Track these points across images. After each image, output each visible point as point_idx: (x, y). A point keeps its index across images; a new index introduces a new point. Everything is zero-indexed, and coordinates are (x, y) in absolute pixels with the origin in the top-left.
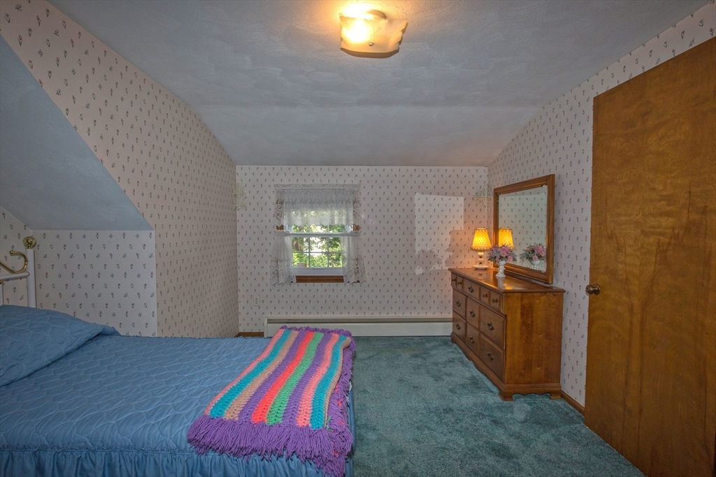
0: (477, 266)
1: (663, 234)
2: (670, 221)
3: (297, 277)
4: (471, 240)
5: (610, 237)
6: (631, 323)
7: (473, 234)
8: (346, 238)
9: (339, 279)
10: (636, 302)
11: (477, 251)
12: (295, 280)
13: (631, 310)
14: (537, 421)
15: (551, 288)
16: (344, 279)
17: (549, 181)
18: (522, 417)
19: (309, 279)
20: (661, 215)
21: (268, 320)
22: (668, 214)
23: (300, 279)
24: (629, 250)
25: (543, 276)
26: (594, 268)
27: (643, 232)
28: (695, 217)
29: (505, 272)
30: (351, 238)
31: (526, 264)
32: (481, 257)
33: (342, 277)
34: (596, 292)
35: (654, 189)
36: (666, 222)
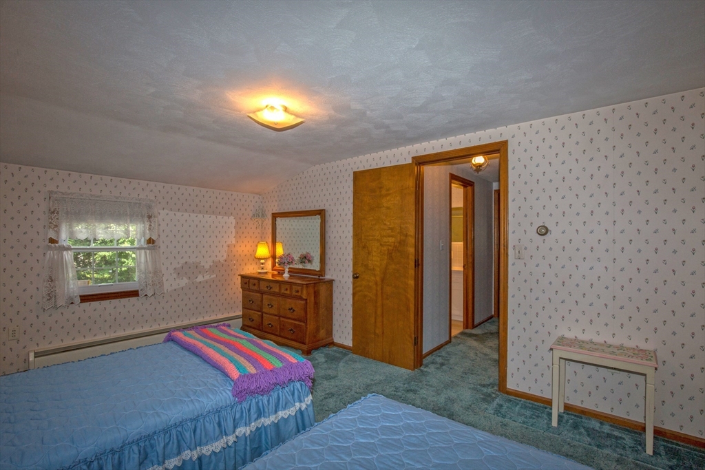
0: (260, 271)
1: (390, 246)
2: (393, 240)
3: (80, 296)
4: (255, 251)
5: (364, 247)
6: (377, 291)
7: (257, 246)
8: (143, 251)
9: (135, 294)
10: (378, 279)
11: (260, 259)
12: (78, 300)
13: (376, 284)
14: (331, 359)
15: (324, 279)
16: (140, 293)
17: (321, 213)
18: (323, 360)
19: (89, 298)
20: (389, 236)
21: (35, 353)
22: (392, 236)
23: (85, 299)
24: (374, 254)
25: (318, 273)
26: (354, 265)
27: (381, 245)
28: (403, 238)
29: (289, 272)
30: (148, 251)
31: (300, 266)
32: (262, 264)
33: (138, 291)
34: (357, 277)
35: (385, 224)
36: (392, 240)
